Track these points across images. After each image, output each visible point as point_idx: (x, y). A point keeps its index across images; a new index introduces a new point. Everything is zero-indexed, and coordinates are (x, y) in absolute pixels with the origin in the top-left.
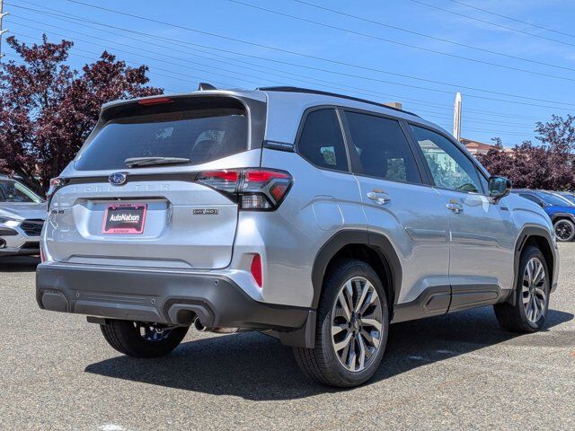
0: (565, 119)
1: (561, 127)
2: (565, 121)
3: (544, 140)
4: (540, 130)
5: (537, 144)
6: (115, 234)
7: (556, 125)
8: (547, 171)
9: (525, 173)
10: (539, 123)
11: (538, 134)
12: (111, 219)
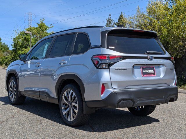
6: (147, 76)
12: (144, 71)
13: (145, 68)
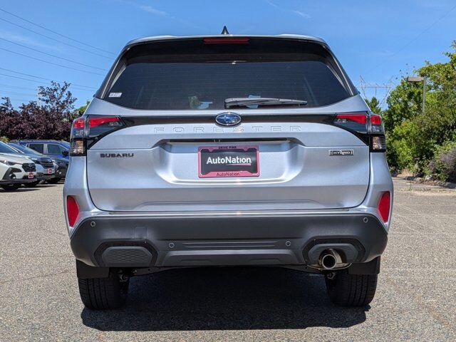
0: (62, 85)
1: (59, 92)
2: (62, 87)
3: (47, 101)
4: (42, 93)
5: (41, 104)
6: (218, 176)
7: (56, 90)
8: (54, 126)
9: (35, 127)
10: (42, 87)
11: (41, 96)
12: (210, 161)
13: (215, 151)
